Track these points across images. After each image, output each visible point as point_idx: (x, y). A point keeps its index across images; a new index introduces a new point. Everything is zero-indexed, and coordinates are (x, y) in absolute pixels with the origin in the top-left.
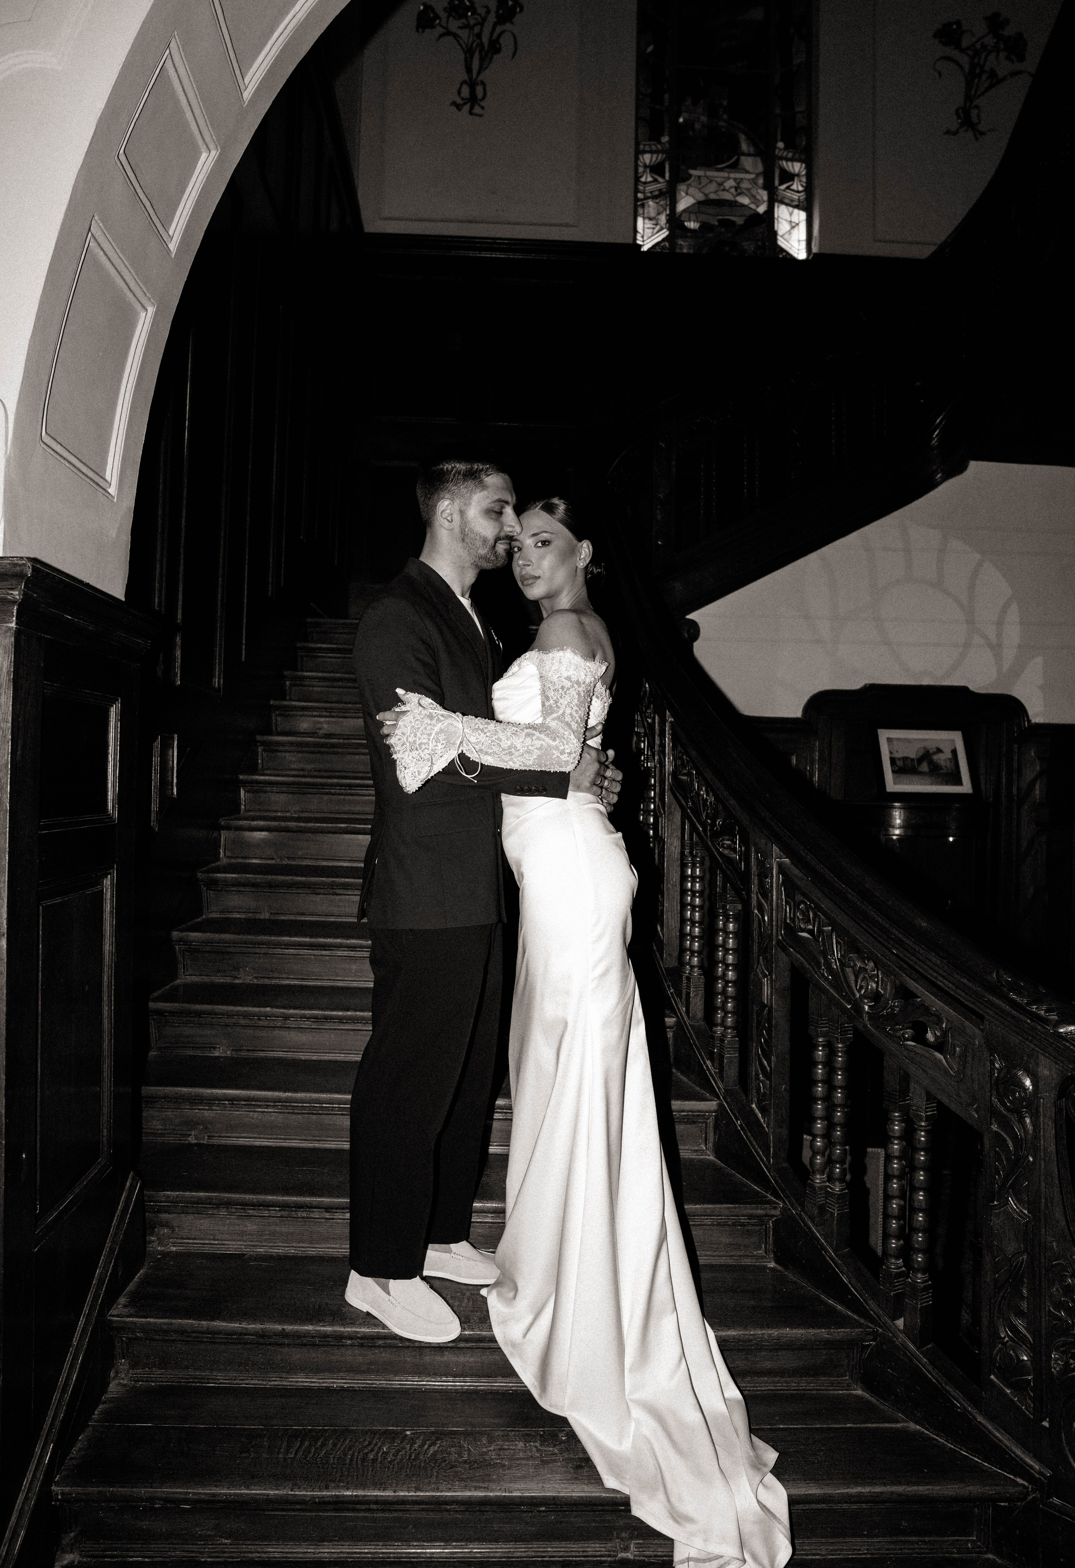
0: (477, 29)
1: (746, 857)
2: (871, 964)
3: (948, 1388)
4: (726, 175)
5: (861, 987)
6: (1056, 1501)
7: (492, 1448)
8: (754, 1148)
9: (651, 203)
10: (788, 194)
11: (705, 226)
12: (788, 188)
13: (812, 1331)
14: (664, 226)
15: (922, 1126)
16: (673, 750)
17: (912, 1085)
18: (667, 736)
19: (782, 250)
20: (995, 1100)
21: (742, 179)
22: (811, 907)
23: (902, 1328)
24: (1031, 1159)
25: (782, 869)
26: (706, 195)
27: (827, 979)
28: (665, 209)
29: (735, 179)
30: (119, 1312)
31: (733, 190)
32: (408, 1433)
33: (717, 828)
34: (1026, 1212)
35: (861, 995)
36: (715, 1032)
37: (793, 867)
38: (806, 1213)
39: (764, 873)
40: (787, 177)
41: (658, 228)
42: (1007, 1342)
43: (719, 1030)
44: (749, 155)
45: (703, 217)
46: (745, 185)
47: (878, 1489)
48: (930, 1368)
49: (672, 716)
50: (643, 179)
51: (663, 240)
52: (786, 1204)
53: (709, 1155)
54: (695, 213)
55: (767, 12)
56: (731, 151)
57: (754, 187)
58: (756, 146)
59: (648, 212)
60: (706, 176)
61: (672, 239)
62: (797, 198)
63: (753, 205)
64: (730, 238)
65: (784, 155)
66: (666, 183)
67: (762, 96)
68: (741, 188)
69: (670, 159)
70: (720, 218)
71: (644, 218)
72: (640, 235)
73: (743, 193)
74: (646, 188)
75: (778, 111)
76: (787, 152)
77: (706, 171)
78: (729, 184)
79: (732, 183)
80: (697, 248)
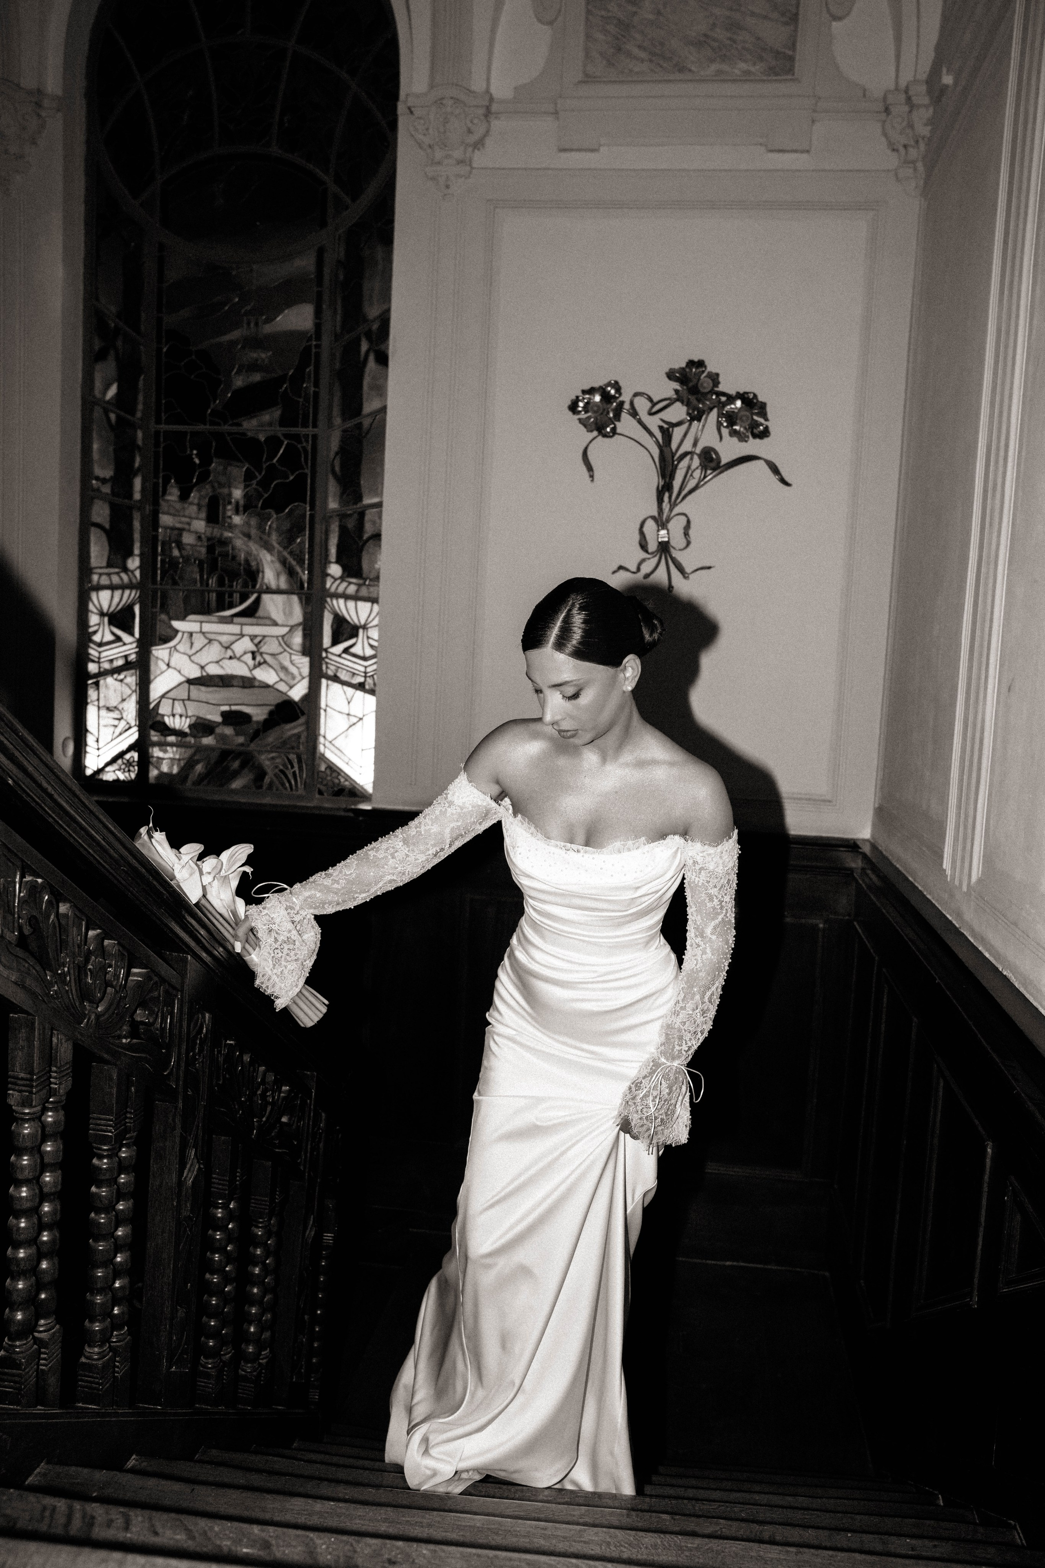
4: (234, 629)
9: (110, 681)
10: (347, 662)
11: (197, 725)
12: (346, 651)
14: (133, 723)
19: (332, 769)
21: (264, 637)
26: (202, 668)
29: (252, 638)
31: (248, 658)
40: (345, 631)
41: (122, 724)
44: (279, 592)
45: (195, 708)
46: (270, 648)
50: (97, 638)
51: (131, 748)
54: (184, 700)
55: (318, 313)
56: (245, 585)
57: (285, 650)
58: (291, 573)
59: (105, 697)
60: (201, 632)
61: (141, 746)
62: (363, 669)
63: (282, 684)
64: (242, 745)
65: (341, 589)
66: (134, 645)
67: (306, 475)
68: (261, 654)
69: (142, 600)
70: (226, 708)
71: (99, 708)
72: (90, 740)
73: (265, 662)
74: (100, 653)
75: (333, 505)
76: (344, 584)
77: (201, 622)
78: (240, 646)
79: (245, 644)
80: (182, 763)
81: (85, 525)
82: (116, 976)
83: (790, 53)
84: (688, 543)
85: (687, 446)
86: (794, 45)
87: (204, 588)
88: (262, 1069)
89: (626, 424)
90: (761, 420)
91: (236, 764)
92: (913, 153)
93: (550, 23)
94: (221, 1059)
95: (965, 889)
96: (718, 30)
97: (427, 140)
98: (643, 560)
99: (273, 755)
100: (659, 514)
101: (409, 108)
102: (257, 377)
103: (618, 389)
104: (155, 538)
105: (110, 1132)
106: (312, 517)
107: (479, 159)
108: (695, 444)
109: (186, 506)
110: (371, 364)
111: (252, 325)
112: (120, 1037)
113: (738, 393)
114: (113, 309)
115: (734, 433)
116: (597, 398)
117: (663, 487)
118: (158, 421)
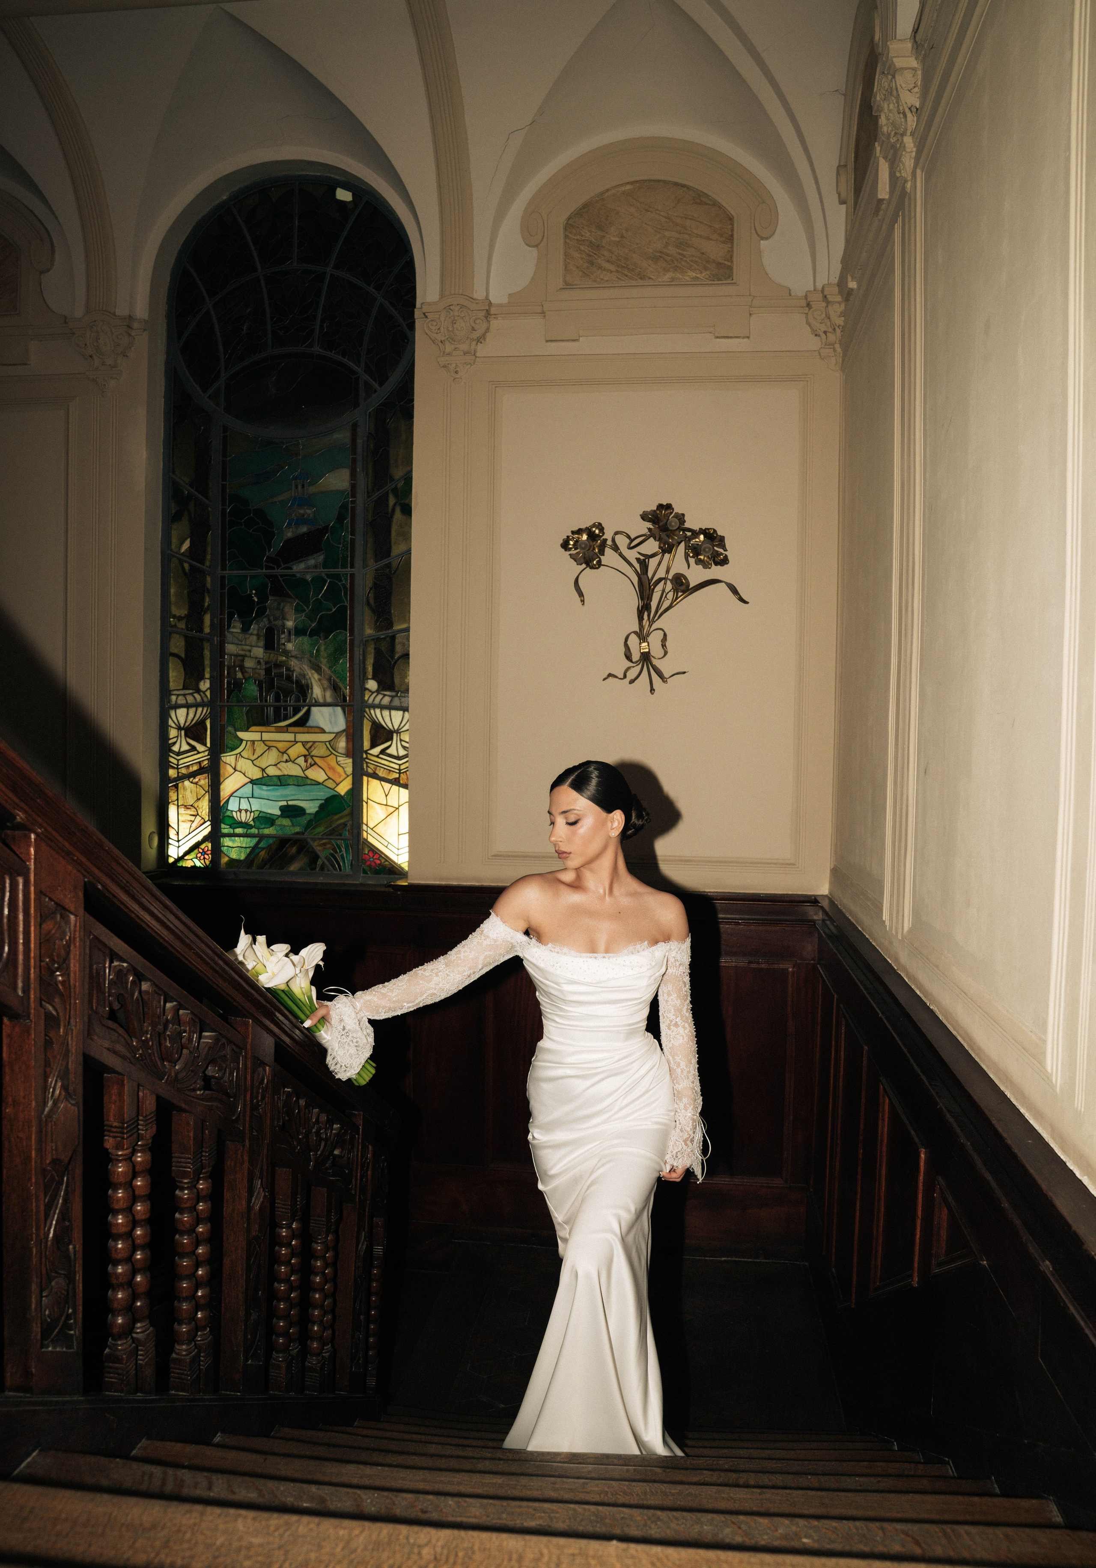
4: (289, 737)
9: (187, 784)
10: (384, 761)
11: (260, 818)
12: (383, 752)
14: (207, 819)
19: (374, 850)
21: (314, 742)
26: (263, 770)
28: (208, 792)
29: (304, 744)
31: (301, 760)
40: (381, 735)
41: (198, 819)
44: (325, 704)
45: (256, 805)
46: (321, 751)
50: (176, 748)
51: (205, 839)
54: (248, 798)
55: (353, 475)
56: (298, 700)
57: (332, 753)
58: (335, 688)
59: (183, 797)
60: (261, 740)
61: (214, 837)
62: (397, 767)
63: (331, 781)
64: (297, 833)
65: (377, 701)
66: (206, 753)
67: (346, 607)
68: (312, 757)
69: (213, 716)
70: (284, 803)
71: (178, 806)
72: (172, 833)
73: (315, 763)
74: (178, 760)
75: (369, 631)
76: (380, 697)
77: (262, 732)
78: (294, 751)
79: (298, 749)
80: (248, 850)
81: (165, 655)
82: (190, 1039)
83: (729, 264)
84: (666, 653)
85: (661, 573)
86: (731, 257)
87: (264, 703)
88: (316, 1110)
89: (609, 557)
90: (721, 550)
91: (294, 850)
92: (832, 338)
93: (537, 246)
94: (280, 1104)
95: (900, 937)
96: (670, 247)
97: (439, 337)
98: (628, 669)
99: (324, 841)
100: (640, 630)
101: (424, 314)
102: (304, 529)
103: (602, 529)
104: (222, 664)
105: (189, 1168)
106: (352, 642)
107: (482, 350)
108: (668, 572)
109: (247, 636)
110: (398, 515)
111: (300, 487)
112: (194, 1090)
113: (700, 529)
114: (187, 480)
115: (699, 562)
116: (585, 537)
117: (642, 607)
118: (224, 568)
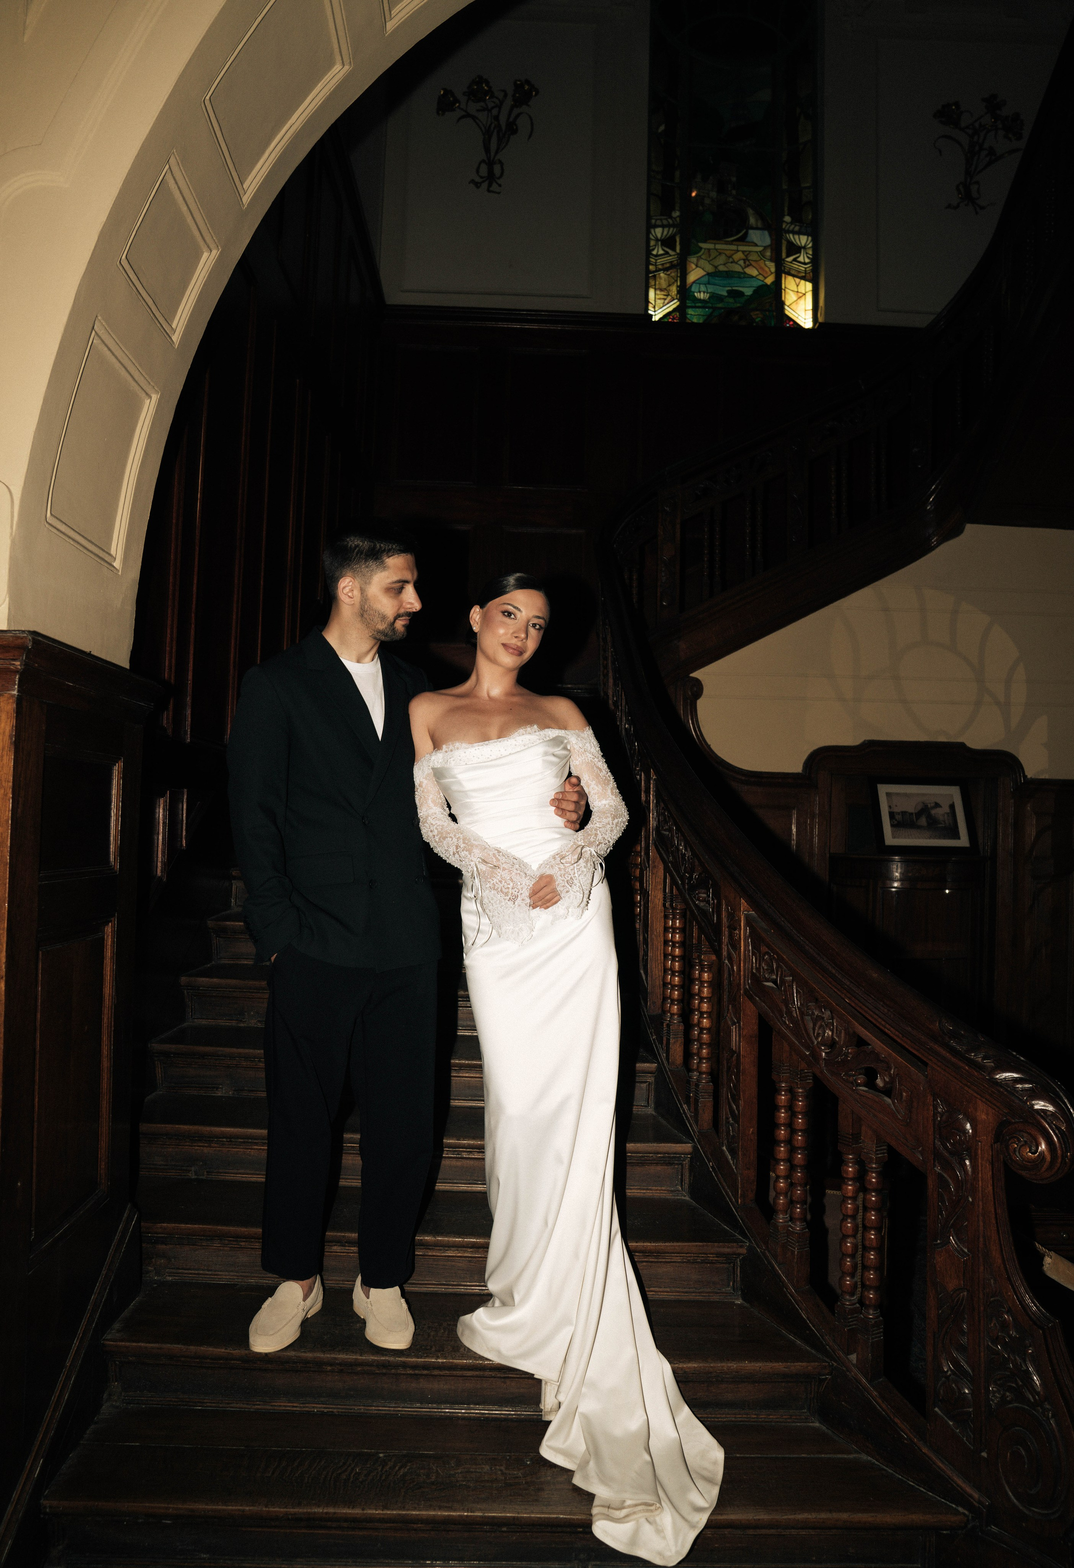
0: (495, 112)
1: (718, 909)
2: (828, 1013)
3: (896, 1420)
4: (734, 247)
5: (818, 1034)
6: (994, 1529)
7: (459, 1471)
8: (724, 1188)
9: (662, 275)
10: (795, 266)
11: (714, 296)
12: (795, 260)
13: (770, 1365)
14: (675, 297)
15: (872, 1168)
16: (657, 806)
17: (864, 1128)
18: (652, 793)
19: (790, 319)
20: (938, 1143)
21: (750, 252)
22: (774, 958)
23: (855, 1362)
24: (970, 1200)
25: (748, 923)
26: (716, 267)
27: (788, 1027)
28: (677, 281)
29: (743, 252)
30: (113, 1338)
31: (741, 262)
32: (381, 1455)
33: (694, 882)
34: (966, 1250)
35: (818, 1042)
36: (690, 1077)
37: (760, 920)
38: (769, 1251)
39: (734, 927)
40: (795, 249)
41: (669, 298)
42: (950, 1375)
43: (695, 1075)
44: (757, 228)
45: (711, 289)
46: (754, 257)
47: (823, 1516)
48: (880, 1401)
49: (655, 774)
50: (655, 252)
51: (674, 310)
52: (752, 1243)
53: (685, 1196)
54: (705, 284)
55: (773, 93)
56: (739, 225)
57: (761, 259)
58: (763, 219)
59: (659, 283)
60: (714, 249)
61: (682, 309)
62: (804, 268)
63: (761, 276)
64: (739, 306)
65: (790, 228)
66: (676, 256)
67: (769, 172)
68: (748, 260)
69: (681, 233)
70: (728, 288)
71: (655, 289)
72: (651, 306)
73: (751, 265)
74: (656, 260)
75: (785, 187)
76: (793, 226)
77: (715, 244)
78: (737, 257)
79: (740, 255)
80: (705, 317)
81: (649, 195)
87: (717, 226)
90: (1020, 131)
98: (959, 202)
99: (757, 313)
100: (965, 181)
102: (741, 123)
103: (957, 107)
106: (774, 192)
109: (706, 184)
110: (802, 120)
111: (740, 98)
114: (662, 89)
115: (1006, 138)
118: (691, 142)
